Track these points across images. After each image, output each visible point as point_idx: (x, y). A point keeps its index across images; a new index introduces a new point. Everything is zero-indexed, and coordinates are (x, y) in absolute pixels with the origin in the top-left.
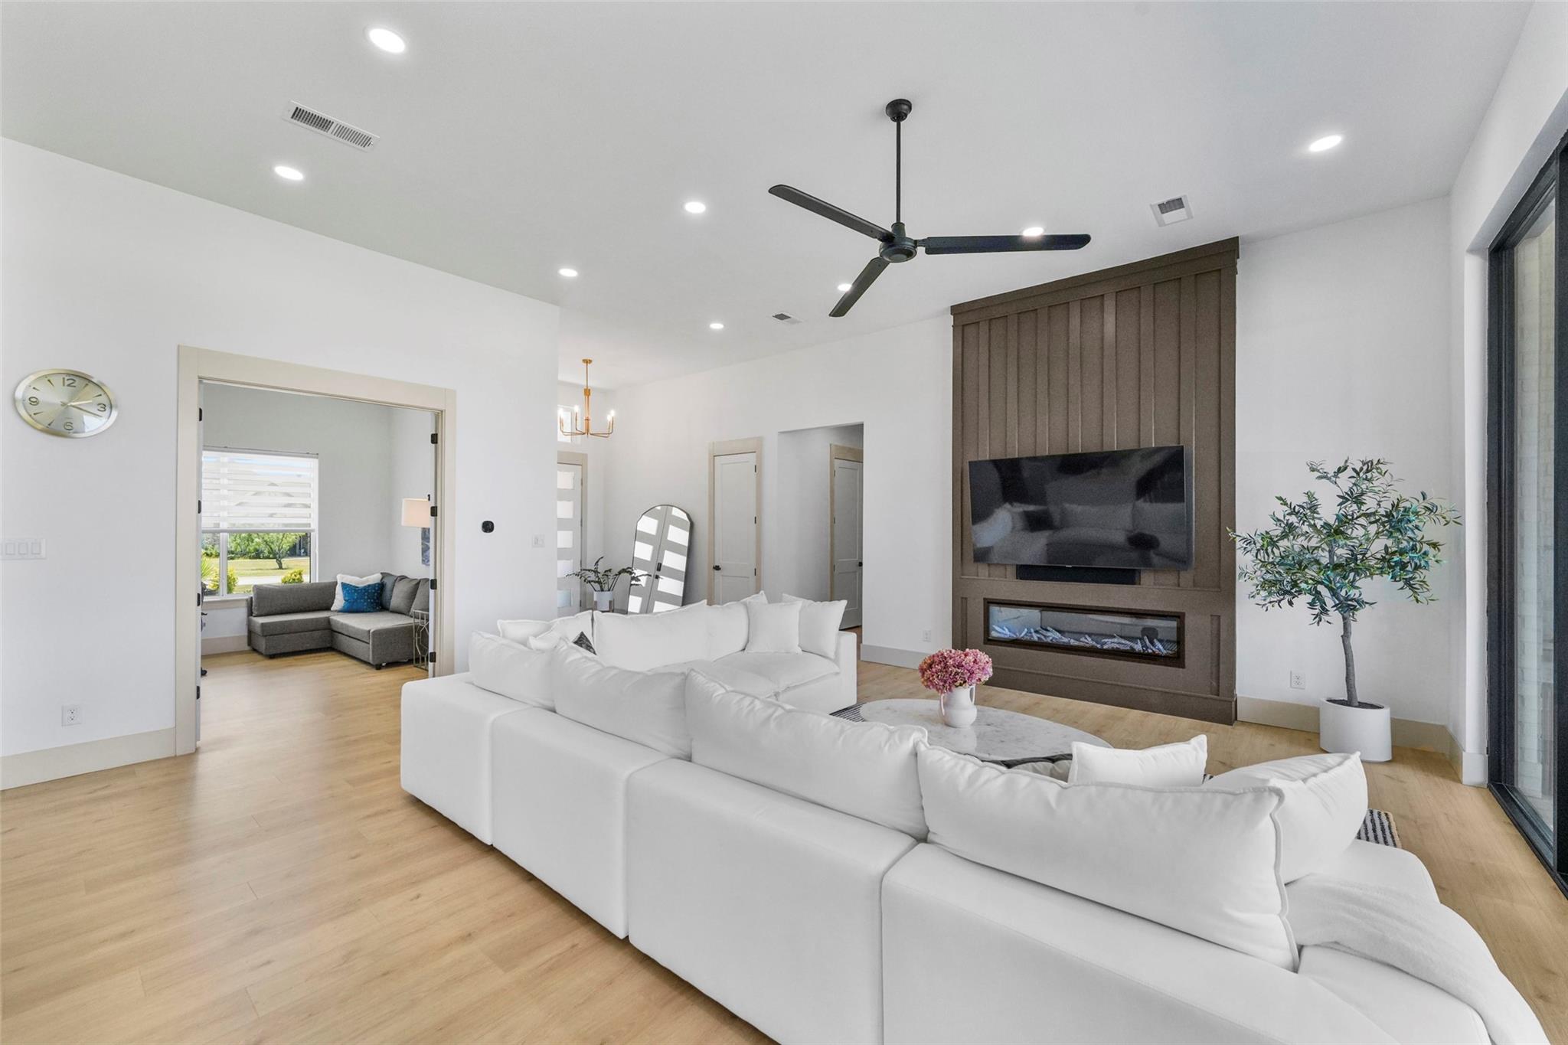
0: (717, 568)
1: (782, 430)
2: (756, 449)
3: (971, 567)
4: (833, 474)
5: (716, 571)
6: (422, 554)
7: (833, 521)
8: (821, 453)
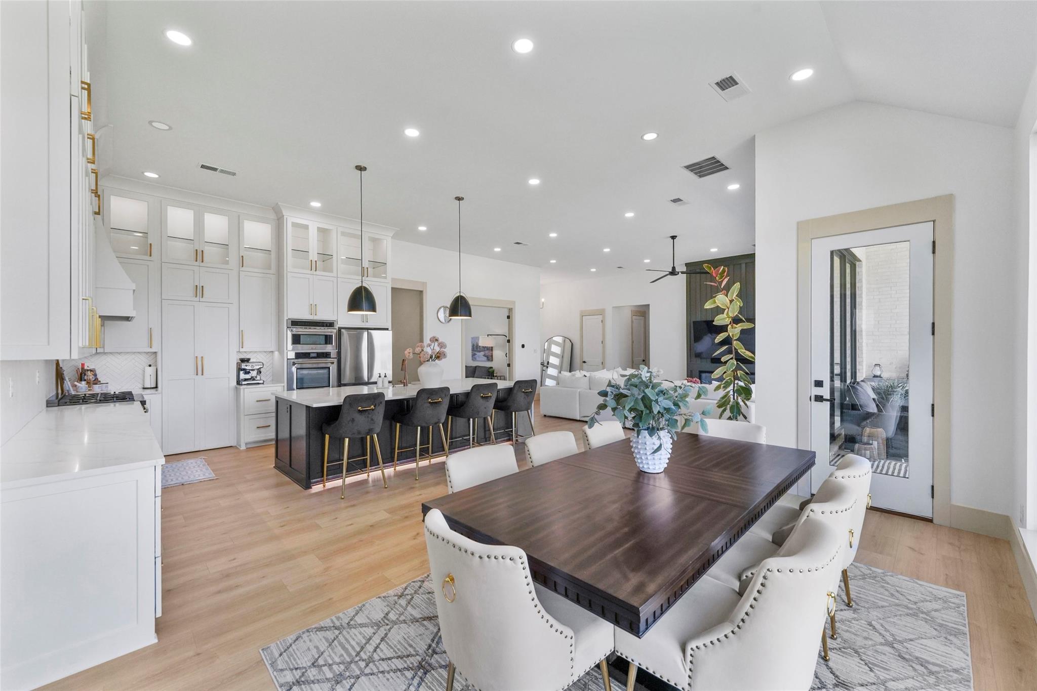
0: (584, 362)
1: (614, 306)
2: (601, 313)
3: (694, 359)
4: (632, 322)
5: (584, 364)
6: (472, 356)
7: (633, 342)
8: (627, 314)
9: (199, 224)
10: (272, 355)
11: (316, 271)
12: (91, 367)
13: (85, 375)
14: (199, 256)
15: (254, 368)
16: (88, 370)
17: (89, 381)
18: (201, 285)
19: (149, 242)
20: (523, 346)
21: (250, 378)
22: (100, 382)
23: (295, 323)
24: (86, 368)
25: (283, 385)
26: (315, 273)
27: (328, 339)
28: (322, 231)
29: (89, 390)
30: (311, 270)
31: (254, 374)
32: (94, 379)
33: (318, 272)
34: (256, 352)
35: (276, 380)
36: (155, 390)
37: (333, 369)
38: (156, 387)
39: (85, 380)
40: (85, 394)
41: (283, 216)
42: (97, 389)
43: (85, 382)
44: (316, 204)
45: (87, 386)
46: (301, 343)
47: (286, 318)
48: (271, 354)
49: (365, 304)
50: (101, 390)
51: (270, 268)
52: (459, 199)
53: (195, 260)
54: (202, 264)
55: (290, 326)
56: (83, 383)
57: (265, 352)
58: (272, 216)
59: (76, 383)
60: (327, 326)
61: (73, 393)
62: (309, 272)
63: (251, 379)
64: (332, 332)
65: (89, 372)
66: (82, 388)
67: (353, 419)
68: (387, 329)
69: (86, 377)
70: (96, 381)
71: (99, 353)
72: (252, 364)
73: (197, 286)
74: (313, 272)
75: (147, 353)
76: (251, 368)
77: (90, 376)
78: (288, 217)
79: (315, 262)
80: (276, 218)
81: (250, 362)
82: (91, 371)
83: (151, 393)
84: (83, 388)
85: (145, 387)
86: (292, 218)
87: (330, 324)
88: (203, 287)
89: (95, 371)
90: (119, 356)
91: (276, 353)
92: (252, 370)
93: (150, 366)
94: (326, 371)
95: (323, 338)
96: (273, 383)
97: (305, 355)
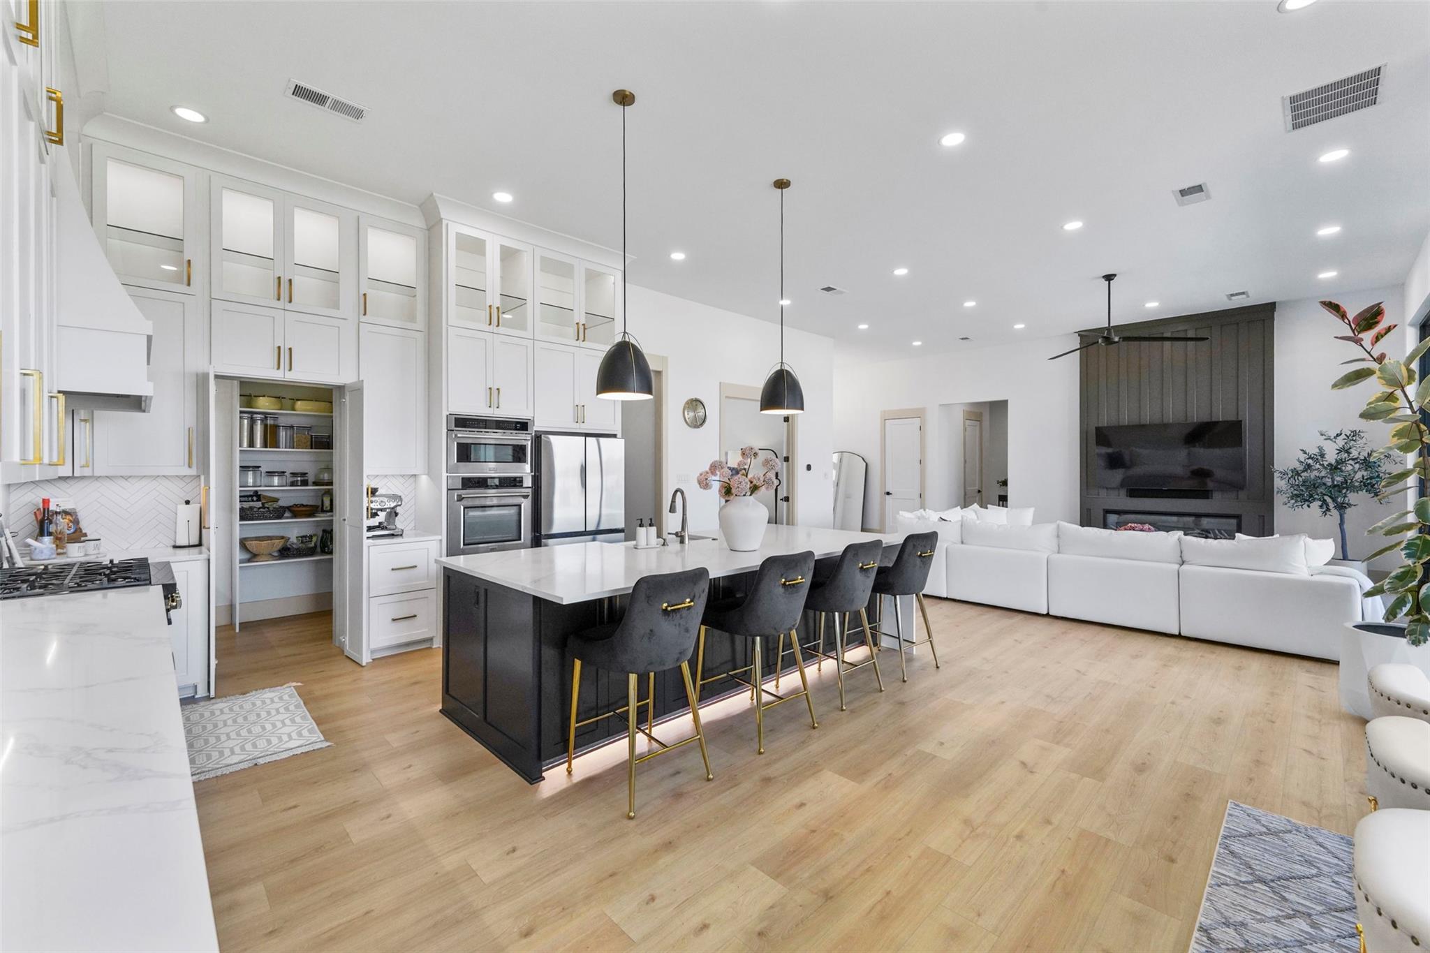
0: (888, 493)
1: (941, 403)
2: (919, 414)
3: (1094, 490)
4: (965, 430)
5: (887, 496)
7: (965, 462)
8: (959, 416)
9: (284, 230)
10: (415, 481)
11: (498, 326)
12: (67, 506)
13: (51, 522)
14: (283, 289)
15: (386, 507)
16: (57, 513)
17: (59, 536)
18: (288, 346)
19: (186, 258)
20: (809, 468)
21: (377, 524)
22: (85, 535)
23: (462, 422)
24: (52, 507)
25: (440, 537)
26: (496, 330)
27: (518, 454)
28: (508, 255)
29: (58, 554)
30: (490, 324)
31: (382, 517)
32: (72, 531)
33: (501, 329)
34: (386, 476)
35: (424, 528)
36: (196, 550)
37: (526, 505)
38: (200, 544)
39: (50, 534)
40: (46, 567)
41: (441, 220)
42: (76, 554)
43: (52, 537)
44: (503, 197)
45: (54, 546)
46: (472, 460)
47: (445, 413)
48: (412, 479)
49: (634, 380)
50: (86, 555)
51: (412, 318)
52: (781, 184)
53: (276, 297)
54: (288, 306)
55: (453, 428)
56: (47, 539)
57: (403, 476)
58: (418, 222)
59: (30, 541)
60: (516, 429)
61: (20, 563)
62: (487, 328)
63: (378, 527)
64: (525, 439)
65: (59, 517)
66: (42, 552)
67: (651, 631)
68: (614, 436)
69: (52, 528)
70: (78, 536)
71: (82, 478)
72: (381, 499)
73: (279, 348)
74: (493, 328)
75: (182, 478)
76: (379, 507)
77: (62, 524)
78: (450, 223)
79: (496, 310)
80: (425, 227)
81: (377, 494)
82: (66, 513)
83: (188, 558)
84: (45, 551)
85: (177, 544)
86: (457, 225)
87: (522, 426)
88: (290, 349)
89: (75, 513)
90: (123, 483)
91: (424, 479)
92: (381, 510)
93: (187, 502)
94: (513, 511)
95: (510, 451)
96: (416, 536)
97: (478, 482)
